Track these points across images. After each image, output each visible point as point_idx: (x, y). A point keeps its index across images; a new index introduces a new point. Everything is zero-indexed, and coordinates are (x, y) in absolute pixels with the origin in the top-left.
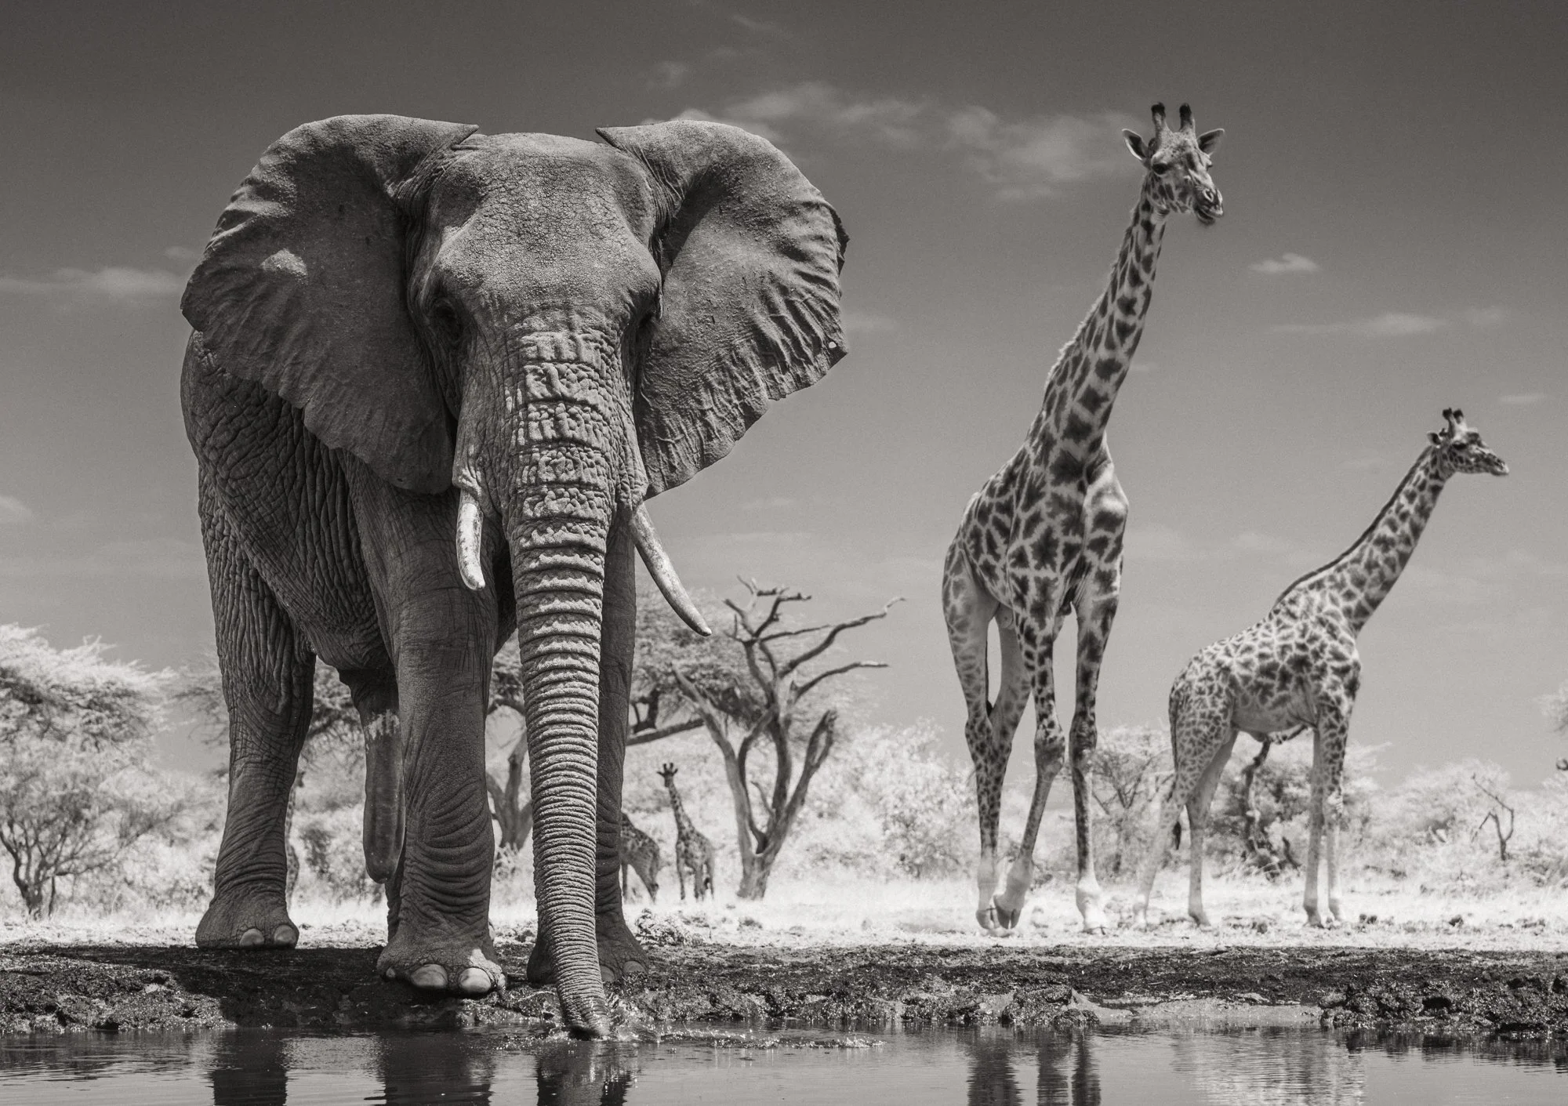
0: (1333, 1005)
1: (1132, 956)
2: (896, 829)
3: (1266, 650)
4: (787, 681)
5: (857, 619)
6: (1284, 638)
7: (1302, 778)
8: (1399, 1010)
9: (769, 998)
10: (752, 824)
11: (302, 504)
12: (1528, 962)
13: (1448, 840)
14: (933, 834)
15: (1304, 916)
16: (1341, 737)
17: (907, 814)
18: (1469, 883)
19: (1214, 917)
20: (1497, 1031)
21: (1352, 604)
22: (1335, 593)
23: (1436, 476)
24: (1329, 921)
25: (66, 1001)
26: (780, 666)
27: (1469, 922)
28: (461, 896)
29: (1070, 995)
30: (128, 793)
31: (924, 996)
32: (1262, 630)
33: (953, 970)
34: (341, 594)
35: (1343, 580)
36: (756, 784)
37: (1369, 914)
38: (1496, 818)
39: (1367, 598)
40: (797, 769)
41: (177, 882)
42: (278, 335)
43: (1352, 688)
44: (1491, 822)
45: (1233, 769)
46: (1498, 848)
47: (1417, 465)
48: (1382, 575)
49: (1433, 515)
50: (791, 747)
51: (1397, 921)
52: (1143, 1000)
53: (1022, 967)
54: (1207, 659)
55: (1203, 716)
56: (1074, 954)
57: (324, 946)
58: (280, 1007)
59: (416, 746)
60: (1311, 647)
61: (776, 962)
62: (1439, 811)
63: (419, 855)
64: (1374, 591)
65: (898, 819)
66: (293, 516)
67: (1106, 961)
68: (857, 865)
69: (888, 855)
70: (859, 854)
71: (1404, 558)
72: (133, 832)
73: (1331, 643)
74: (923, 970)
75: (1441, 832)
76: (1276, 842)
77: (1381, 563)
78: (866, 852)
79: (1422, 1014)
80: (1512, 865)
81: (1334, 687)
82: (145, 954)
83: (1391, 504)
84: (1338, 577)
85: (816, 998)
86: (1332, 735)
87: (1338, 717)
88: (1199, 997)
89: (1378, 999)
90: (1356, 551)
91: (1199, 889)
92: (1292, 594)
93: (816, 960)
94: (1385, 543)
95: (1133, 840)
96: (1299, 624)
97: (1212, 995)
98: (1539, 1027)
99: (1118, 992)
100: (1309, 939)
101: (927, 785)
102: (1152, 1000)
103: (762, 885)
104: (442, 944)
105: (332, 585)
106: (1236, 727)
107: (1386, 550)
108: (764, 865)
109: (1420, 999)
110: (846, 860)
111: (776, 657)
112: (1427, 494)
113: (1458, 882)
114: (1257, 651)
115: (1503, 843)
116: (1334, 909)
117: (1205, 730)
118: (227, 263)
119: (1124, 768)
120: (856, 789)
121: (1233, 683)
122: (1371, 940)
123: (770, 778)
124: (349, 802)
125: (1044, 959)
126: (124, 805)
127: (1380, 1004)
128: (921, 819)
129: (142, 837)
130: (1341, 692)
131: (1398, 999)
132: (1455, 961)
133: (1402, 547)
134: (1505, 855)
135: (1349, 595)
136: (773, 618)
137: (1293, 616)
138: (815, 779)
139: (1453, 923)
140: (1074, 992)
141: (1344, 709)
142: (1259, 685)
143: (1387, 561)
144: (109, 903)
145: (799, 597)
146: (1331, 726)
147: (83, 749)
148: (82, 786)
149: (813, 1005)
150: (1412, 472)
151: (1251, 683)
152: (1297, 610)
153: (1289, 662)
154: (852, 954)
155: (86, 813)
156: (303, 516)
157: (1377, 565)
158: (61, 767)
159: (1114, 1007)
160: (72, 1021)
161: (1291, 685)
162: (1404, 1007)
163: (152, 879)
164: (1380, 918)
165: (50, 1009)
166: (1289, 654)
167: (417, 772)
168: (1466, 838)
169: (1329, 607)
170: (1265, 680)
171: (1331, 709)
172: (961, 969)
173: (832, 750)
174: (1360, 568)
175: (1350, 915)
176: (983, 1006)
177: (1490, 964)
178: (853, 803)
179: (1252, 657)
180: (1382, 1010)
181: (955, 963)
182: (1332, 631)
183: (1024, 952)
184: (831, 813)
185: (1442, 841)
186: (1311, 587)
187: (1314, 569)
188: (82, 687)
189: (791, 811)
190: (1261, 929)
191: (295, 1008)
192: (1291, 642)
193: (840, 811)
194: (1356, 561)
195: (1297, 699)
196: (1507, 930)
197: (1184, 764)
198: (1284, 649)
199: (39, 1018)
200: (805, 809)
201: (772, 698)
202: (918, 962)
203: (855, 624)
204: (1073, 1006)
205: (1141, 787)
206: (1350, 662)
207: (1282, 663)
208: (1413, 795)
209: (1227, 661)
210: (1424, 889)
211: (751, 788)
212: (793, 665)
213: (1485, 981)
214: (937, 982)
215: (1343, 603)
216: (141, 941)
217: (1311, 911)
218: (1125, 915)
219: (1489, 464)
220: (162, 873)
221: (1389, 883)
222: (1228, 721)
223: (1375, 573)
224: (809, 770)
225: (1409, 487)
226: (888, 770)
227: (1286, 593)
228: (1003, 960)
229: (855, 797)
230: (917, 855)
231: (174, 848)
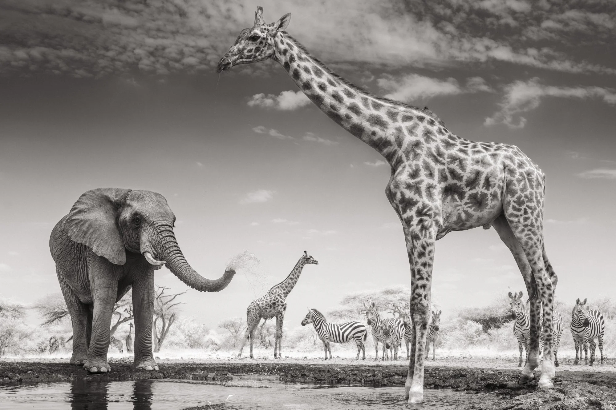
0: (282, 375)
1: (240, 365)
2: (187, 338)
3: (267, 301)
4: (165, 306)
5: (180, 293)
6: (271, 298)
7: (273, 327)
8: (296, 376)
9: (164, 374)
10: (157, 336)
11: (77, 268)
12: (322, 367)
13: (304, 341)
14: (195, 339)
15: (274, 356)
16: (282, 319)
17: (190, 334)
18: (308, 350)
19: (255, 357)
20: (316, 381)
21: (285, 292)
22: (281, 289)
23: (302, 265)
24: (279, 358)
25: (11, 375)
26: (164, 303)
27: (308, 358)
28: (101, 352)
29: (227, 373)
30: (21, 329)
31: (197, 373)
32: (266, 297)
33: (202, 368)
34: (85, 287)
35: (283, 286)
36: (158, 328)
37: (287, 356)
38: (313, 336)
39: (288, 290)
40: (167, 325)
41: (31, 348)
42: (86, 233)
43: (285, 309)
44: (312, 337)
45: (259, 326)
46: (313, 342)
47: (298, 262)
48: (291, 285)
49: (301, 273)
50: (165, 320)
51: (293, 357)
52: (243, 374)
53: (217, 367)
54: (255, 303)
55: (254, 314)
56: (228, 365)
57: (67, 363)
58: (58, 376)
59: (96, 320)
60: (276, 300)
61: (165, 366)
62: (301, 334)
63: (93, 343)
64: (289, 289)
65: (188, 335)
66: (75, 270)
67: (235, 366)
68: (179, 345)
69: (186, 343)
70: (180, 343)
71: (296, 282)
72: (22, 338)
73: (280, 300)
74: (196, 368)
75: (302, 339)
76: (267, 341)
77: (291, 283)
78: (181, 342)
79: (300, 377)
80: (316, 346)
81: (281, 309)
82: (28, 364)
83: (293, 271)
84: (282, 286)
85: (174, 374)
86: (281, 319)
87: (282, 315)
88: (254, 374)
89: (291, 374)
90: (286, 280)
91: (252, 351)
92: (273, 289)
93: (173, 366)
94: (292, 279)
95: (238, 340)
96: (274, 295)
97: (257, 373)
98: (325, 380)
99: (238, 373)
100: (276, 362)
101: (194, 329)
102: (244, 374)
103: (159, 350)
104: (96, 363)
105: (84, 285)
106: (260, 317)
107: (292, 280)
108: (159, 345)
109: (300, 374)
110: (177, 344)
111: (163, 301)
112: (300, 269)
113: (306, 350)
114: (265, 301)
115: (315, 341)
116: (280, 355)
117: (254, 317)
118: (74, 218)
119: (236, 325)
120: (179, 329)
121: (260, 308)
122: (288, 362)
123: (161, 326)
124: (69, 331)
125: (222, 366)
126: (20, 332)
127: (292, 375)
128: (193, 336)
129: (24, 339)
130: (282, 310)
131: (295, 374)
132: (307, 366)
133: (295, 280)
134: (315, 344)
135: (284, 290)
136: (162, 293)
137: (272, 293)
138: (171, 327)
139: (305, 358)
140: (228, 373)
141: (283, 313)
142: (265, 308)
143: (292, 282)
144: (16, 353)
145: (168, 289)
146: (280, 317)
147: (11, 319)
148: (11, 328)
149: (173, 375)
150: (297, 264)
151: (264, 307)
152: (274, 292)
153: (272, 303)
154: (181, 365)
155: (12, 333)
156: (77, 270)
157: (290, 283)
158: (6, 323)
159: (236, 376)
160: (12, 379)
161: (272, 308)
162: (297, 376)
163: (26, 348)
164: (289, 357)
165: (7, 376)
166: (272, 302)
167: (96, 325)
168: (307, 340)
169: (280, 292)
170: (267, 307)
171: (280, 313)
172: (204, 368)
173: (174, 321)
174: (287, 284)
175: (283, 356)
176: (209, 376)
177: (314, 367)
178: (179, 333)
179: (264, 302)
180: (292, 376)
181: (203, 366)
182: (281, 297)
183: (217, 364)
184: (174, 334)
185: (302, 341)
186: (277, 288)
187: (277, 284)
188: (12, 306)
189: (165, 334)
190: (265, 359)
191: (61, 376)
192: (272, 299)
193: (176, 334)
194: (286, 282)
195: (273, 311)
196: (316, 360)
197: (250, 325)
198: (271, 301)
199: (4, 378)
200: (168, 333)
201: (162, 310)
202: (195, 366)
203: (180, 294)
204: (228, 376)
205: (240, 329)
206: (284, 304)
207: (270, 304)
208: (295, 331)
209: (259, 303)
210: (298, 351)
211: (157, 329)
212: (166, 303)
213: (313, 370)
214: (199, 371)
215: (283, 291)
216: (26, 362)
217: (275, 355)
218: (236, 356)
219: (316, 262)
220: (28, 346)
221: (291, 350)
222: (259, 316)
223: (290, 285)
224: (169, 325)
225: (296, 267)
226: (186, 325)
227: (272, 289)
228: (213, 366)
229: (179, 331)
230: (192, 343)
231: (31, 341)
